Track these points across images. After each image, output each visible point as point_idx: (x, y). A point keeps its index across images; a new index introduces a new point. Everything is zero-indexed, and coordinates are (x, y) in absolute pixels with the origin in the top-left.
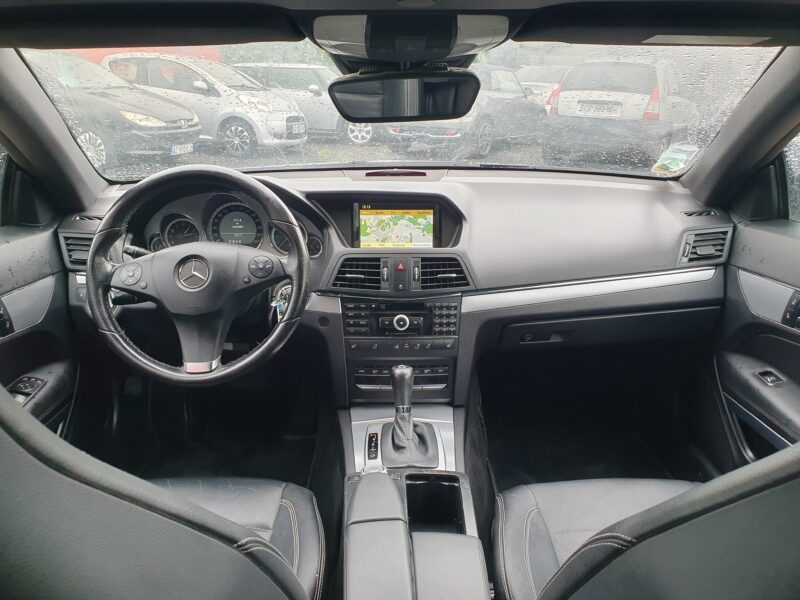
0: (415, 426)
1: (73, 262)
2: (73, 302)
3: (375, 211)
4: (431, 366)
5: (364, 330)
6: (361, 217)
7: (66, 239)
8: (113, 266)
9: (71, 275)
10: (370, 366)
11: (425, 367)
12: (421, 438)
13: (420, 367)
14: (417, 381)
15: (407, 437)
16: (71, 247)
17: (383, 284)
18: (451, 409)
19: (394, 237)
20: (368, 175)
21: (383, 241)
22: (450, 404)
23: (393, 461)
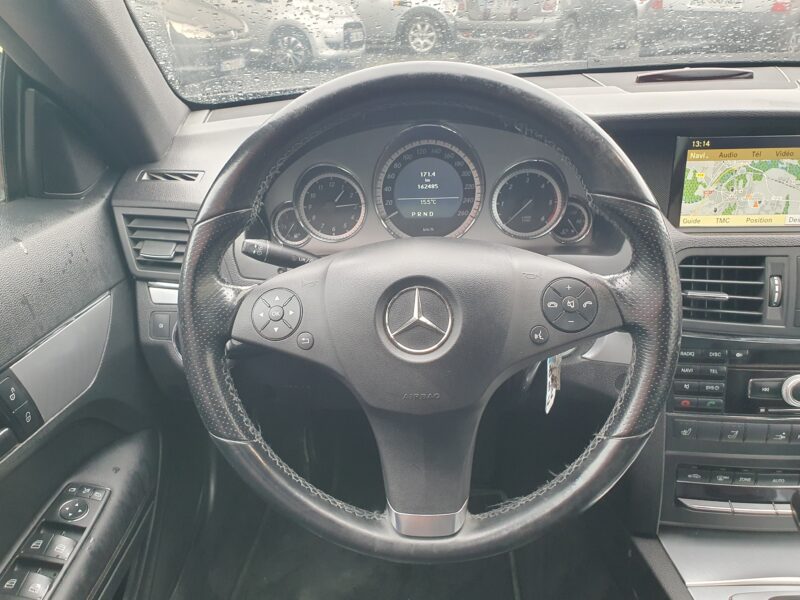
1: (142, 263)
2: (147, 338)
3: (718, 152)
5: (712, 401)
6: (689, 164)
7: (129, 218)
8: (237, 292)
9: (140, 287)
16: (137, 235)
17: (772, 313)
19: (751, 203)
20: (641, 80)
21: (728, 211)
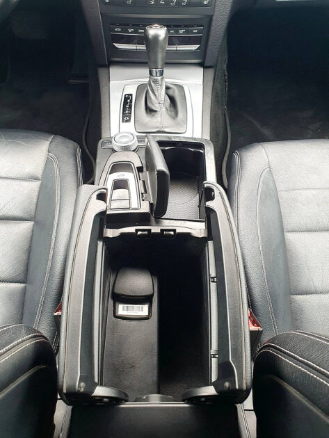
0: (167, 88)
4: (185, 26)
10: (125, 24)
11: (179, 26)
12: (172, 100)
13: (175, 26)
14: (171, 41)
15: (159, 100)
18: (201, 70)
22: (201, 65)
23: (144, 125)
